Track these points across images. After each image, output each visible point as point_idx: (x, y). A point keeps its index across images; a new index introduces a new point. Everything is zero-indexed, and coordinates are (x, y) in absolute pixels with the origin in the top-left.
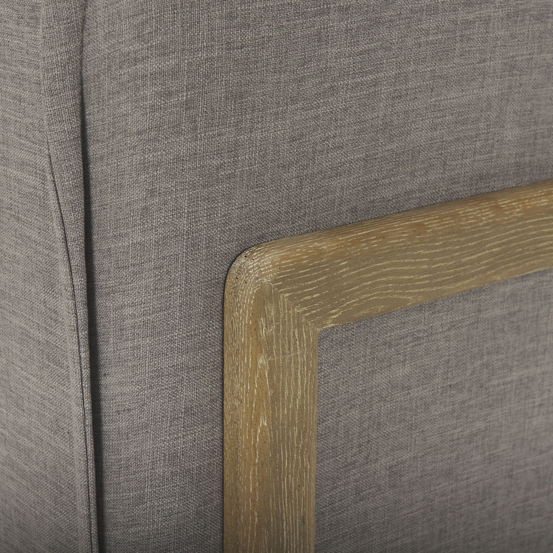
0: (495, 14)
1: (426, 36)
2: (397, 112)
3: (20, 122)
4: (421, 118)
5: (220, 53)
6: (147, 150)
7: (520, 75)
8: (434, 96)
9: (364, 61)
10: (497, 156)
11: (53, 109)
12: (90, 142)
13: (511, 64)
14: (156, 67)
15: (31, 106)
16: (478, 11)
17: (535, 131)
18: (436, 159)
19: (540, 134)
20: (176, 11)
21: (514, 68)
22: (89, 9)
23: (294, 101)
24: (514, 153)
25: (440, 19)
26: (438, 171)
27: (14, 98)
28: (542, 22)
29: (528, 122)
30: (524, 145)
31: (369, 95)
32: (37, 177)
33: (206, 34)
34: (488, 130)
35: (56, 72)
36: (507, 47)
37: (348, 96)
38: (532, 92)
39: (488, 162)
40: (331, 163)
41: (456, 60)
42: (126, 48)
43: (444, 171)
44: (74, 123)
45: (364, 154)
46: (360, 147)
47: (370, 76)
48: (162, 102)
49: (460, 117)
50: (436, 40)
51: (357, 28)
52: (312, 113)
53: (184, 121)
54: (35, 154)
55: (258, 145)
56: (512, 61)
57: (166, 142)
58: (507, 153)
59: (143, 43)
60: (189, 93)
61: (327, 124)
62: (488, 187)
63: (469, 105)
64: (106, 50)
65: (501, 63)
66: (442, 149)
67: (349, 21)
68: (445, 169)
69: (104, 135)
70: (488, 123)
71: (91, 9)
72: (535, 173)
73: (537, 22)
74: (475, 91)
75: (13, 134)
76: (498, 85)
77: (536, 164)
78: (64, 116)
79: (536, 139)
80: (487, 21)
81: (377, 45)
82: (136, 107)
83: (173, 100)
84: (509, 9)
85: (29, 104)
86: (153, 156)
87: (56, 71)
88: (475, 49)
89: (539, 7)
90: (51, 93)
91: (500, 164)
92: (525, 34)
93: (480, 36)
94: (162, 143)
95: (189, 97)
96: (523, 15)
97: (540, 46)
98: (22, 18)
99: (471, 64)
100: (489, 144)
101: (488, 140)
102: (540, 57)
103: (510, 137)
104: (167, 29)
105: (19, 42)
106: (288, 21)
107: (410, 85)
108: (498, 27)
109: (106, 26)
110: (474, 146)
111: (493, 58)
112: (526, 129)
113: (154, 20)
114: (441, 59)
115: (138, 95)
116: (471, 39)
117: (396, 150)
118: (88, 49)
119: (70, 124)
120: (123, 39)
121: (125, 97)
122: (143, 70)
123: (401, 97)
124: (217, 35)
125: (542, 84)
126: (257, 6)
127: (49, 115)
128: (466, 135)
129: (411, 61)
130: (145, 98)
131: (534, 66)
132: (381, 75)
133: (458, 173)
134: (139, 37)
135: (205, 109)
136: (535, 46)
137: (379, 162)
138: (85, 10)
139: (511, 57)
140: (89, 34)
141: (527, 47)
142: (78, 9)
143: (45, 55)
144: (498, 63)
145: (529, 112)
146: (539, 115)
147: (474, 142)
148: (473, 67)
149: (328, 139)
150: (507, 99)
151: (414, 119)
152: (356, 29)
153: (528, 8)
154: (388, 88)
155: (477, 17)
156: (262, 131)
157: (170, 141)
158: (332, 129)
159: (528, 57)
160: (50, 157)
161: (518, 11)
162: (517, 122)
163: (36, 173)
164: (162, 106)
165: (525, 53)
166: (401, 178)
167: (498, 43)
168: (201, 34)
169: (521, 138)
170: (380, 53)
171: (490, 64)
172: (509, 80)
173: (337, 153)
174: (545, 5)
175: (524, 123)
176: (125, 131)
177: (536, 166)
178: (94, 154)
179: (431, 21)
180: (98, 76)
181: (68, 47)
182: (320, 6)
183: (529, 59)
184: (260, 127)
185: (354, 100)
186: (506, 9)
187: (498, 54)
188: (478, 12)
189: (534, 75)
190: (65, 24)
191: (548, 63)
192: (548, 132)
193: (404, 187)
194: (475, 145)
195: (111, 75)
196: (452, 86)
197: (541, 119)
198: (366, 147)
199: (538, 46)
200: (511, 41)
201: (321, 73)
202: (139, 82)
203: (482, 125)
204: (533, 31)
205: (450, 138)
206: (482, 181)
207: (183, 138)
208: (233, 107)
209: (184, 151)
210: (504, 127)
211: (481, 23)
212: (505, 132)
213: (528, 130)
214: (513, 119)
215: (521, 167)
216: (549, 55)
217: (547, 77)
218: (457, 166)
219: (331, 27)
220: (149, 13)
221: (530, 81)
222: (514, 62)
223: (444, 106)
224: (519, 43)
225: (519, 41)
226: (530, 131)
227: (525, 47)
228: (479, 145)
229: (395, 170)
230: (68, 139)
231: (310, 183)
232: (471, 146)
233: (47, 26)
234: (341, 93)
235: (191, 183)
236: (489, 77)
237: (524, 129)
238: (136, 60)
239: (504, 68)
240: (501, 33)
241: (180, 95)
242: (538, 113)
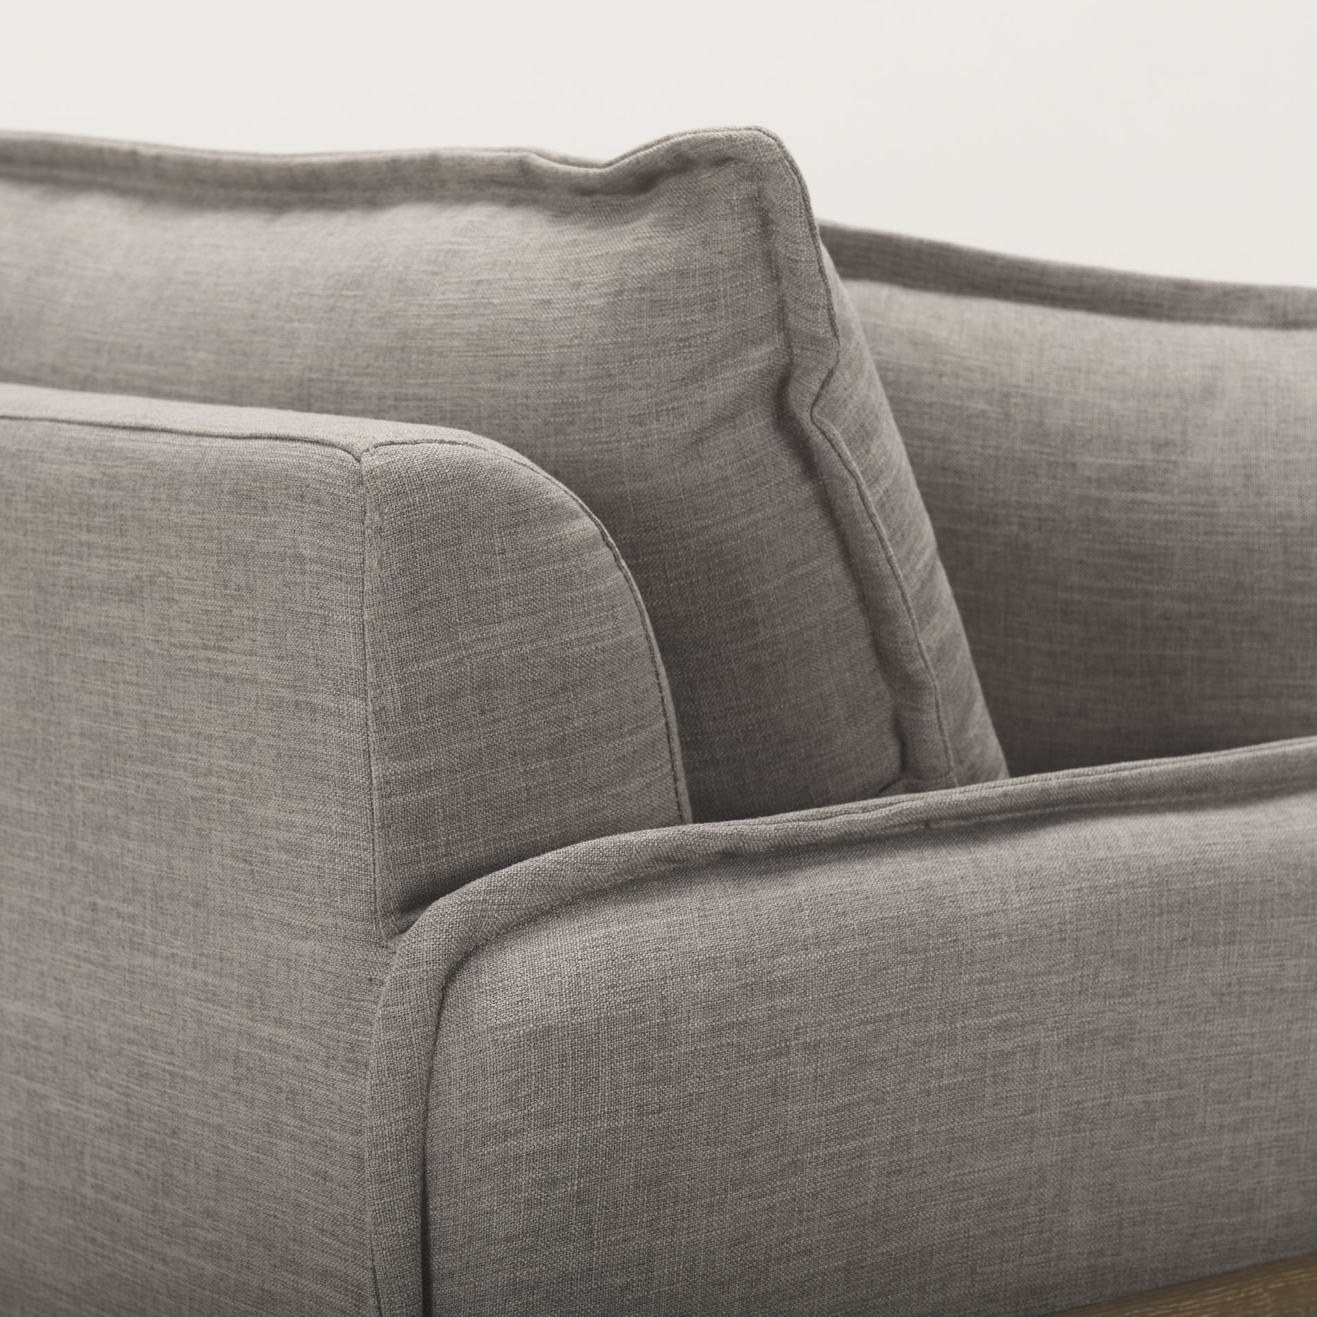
0: (1047, 1039)
1: (939, 1079)
2: (896, 1195)
3: (323, 1211)
4: (933, 1203)
5: (628, 1121)
6: (519, 1264)
7: (1091, 1130)
8: (952, 1168)
9: (842, 1121)
10: (1057, 1256)
11: (383, 1201)
12: (434, 1250)
13: (1075, 1114)
14: (535, 1144)
15: (342, 1188)
16: (1020, 1036)
17: (1119, 1215)
18: (959, 1265)
19: (1127, 1220)
20: (565, 1064)
21: (1081, 1119)
22: (439, 1058)
23: (736, 1186)
24: (1086, 1250)
25: (960, 1053)
26: (963, 1283)
27: (316, 1174)
28: (1123, 1047)
29: (1106, 1201)
30: (1102, 1237)
31: (851, 1170)
32: (347, 1295)
33: (607, 1094)
34: (1043, 1218)
35: (389, 1149)
36: (1069, 1088)
37: (819, 1174)
38: (1112, 1155)
39: (1043, 1268)
40: (793, 1276)
41: (987, 1113)
42: (492, 1117)
43: (972, 1282)
44: (411, 1222)
45: (845, 1261)
46: (838, 1250)
47: (853, 1143)
48: (543, 1194)
49: (996, 1199)
50: (955, 1084)
51: (831, 1073)
52: (764, 1202)
53: (574, 1222)
54: (346, 1260)
55: (683, 1253)
56: (1077, 1109)
57: (547, 1253)
58: (1074, 1251)
59: (516, 1110)
60: (582, 1181)
61: (786, 1217)
62: (1046, 1306)
63: (1009, 1179)
64: (463, 1119)
65: (1060, 1113)
66: (968, 1248)
67: (819, 1064)
68: (973, 1280)
69: (456, 1241)
70: (1041, 1206)
71: (442, 1057)
72: (1122, 1281)
73: (1115, 1047)
74: (1018, 1158)
75: (310, 1227)
76: (1055, 1147)
77: (1123, 1268)
78: (397, 1211)
79: (1121, 1228)
80: (1034, 1050)
81: (862, 1096)
82: (505, 1202)
83: (559, 1191)
84: (1069, 1030)
85: (339, 1185)
86: (528, 1273)
87: (389, 1147)
88: (1016, 1093)
89: (1118, 1024)
90: (380, 1178)
91: (1064, 1269)
92: (1096, 1067)
93: (1024, 1074)
94: (542, 1255)
95: (582, 1186)
96: (1091, 1038)
97: (1122, 1083)
98: (333, 1058)
99: (1011, 1117)
100: (1044, 1238)
101: (1042, 1232)
102: (1123, 1101)
103: (1078, 1227)
104: (551, 1089)
105: (328, 1093)
106: (727, 1069)
107: (915, 1153)
108: (1052, 1058)
109: (463, 1084)
110: (1019, 1242)
111: (1046, 1105)
112: (1105, 1212)
113: (533, 1077)
114: (962, 1113)
115: (508, 1184)
116: (1009, 1079)
117: (894, 1253)
118: (436, 1115)
119: (405, 1224)
120: (489, 1104)
121: (489, 1187)
122: (515, 1149)
123: (900, 1172)
124: (623, 1095)
125: (1128, 1142)
126: (682, 1051)
127: (375, 1210)
128: (1007, 1225)
129: (915, 1117)
130: (518, 1189)
131: (1114, 1114)
132: (870, 1140)
133: (996, 1286)
134: (512, 1102)
135: (605, 1203)
136: (1113, 1084)
137: (868, 1272)
138: (432, 1058)
139: (1075, 1103)
140: (438, 1094)
141: (1100, 1087)
142: (423, 1058)
143: (373, 1123)
144: (1055, 1113)
145: (1109, 1187)
146: (1126, 1190)
147: (1019, 1235)
148: (1014, 1121)
149: (788, 1239)
150: (1072, 1168)
151: (923, 1205)
152: (829, 1075)
153: (1100, 1026)
154: (880, 1160)
155: (1018, 1046)
156: (689, 1233)
157: (553, 1251)
158: (795, 1224)
159: (1103, 1101)
160: (375, 1272)
161: (1084, 1033)
162: (1090, 1203)
163: (346, 1289)
164: (543, 1199)
165: (1097, 1096)
166: (903, 1296)
167: (1053, 1082)
168: (600, 1094)
169: (1096, 1228)
170: (867, 1108)
171: (1041, 1116)
172: (1073, 1138)
173: (803, 1261)
174: (1127, 1021)
175: (1101, 1204)
176: (488, 1236)
177: (1124, 1271)
178: (439, 1269)
179: (946, 1055)
180: (450, 1155)
181: (407, 1112)
182: (775, 1045)
183: (1104, 1105)
184: (685, 1226)
185: (829, 1180)
186: (1065, 1031)
187: (1054, 1100)
188: (1020, 1039)
189: (1113, 1128)
190: (403, 1080)
191: (1137, 1110)
192: (1141, 1216)
193: (909, 1309)
194: (1022, 1240)
195: (470, 1154)
196: (982, 1152)
197: (1128, 1197)
198: (847, 1250)
199: (1118, 1084)
200: (1074, 1079)
201: (777, 1142)
202: (511, 1165)
203: (1031, 1210)
204: (1110, 1061)
205: (981, 1231)
206: (1035, 1297)
207: (572, 1247)
208: (646, 1199)
209: (574, 1266)
210: (1068, 1211)
211: (1025, 1054)
212: (1070, 1219)
213: (1107, 1214)
214: (1083, 1199)
215: (1099, 1273)
216: (1138, 1097)
217: (1135, 1130)
218: (993, 1273)
219: (791, 1073)
220: (526, 1068)
221: (1109, 1139)
222: (1080, 1111)
223: (969, 1183)
224: (1087, 1081)
225: (1087, 1078)
226: (1112, 1216)
227: (1098, 1086)
228: (1028, 1240)
229: (893, 1284)
230: (403, 1246)
231: (762, 1308)
232: (1015, 1243)
233: (378, 1082)
234: (808, 1170)
235: (583, 1312)
236: (1040, 1135)
237: (1101, 1213)
238: (506, 1135)
239: (1064, 1119)
240: (1058, 1067)
241: (569, 1184)
242: (1123, 1187)
